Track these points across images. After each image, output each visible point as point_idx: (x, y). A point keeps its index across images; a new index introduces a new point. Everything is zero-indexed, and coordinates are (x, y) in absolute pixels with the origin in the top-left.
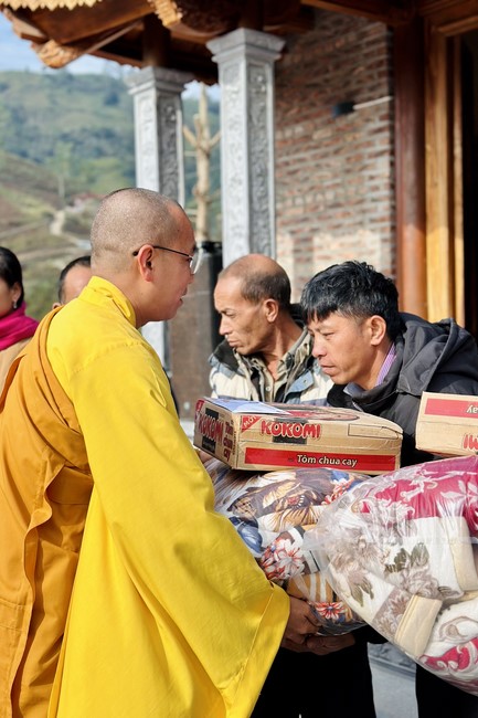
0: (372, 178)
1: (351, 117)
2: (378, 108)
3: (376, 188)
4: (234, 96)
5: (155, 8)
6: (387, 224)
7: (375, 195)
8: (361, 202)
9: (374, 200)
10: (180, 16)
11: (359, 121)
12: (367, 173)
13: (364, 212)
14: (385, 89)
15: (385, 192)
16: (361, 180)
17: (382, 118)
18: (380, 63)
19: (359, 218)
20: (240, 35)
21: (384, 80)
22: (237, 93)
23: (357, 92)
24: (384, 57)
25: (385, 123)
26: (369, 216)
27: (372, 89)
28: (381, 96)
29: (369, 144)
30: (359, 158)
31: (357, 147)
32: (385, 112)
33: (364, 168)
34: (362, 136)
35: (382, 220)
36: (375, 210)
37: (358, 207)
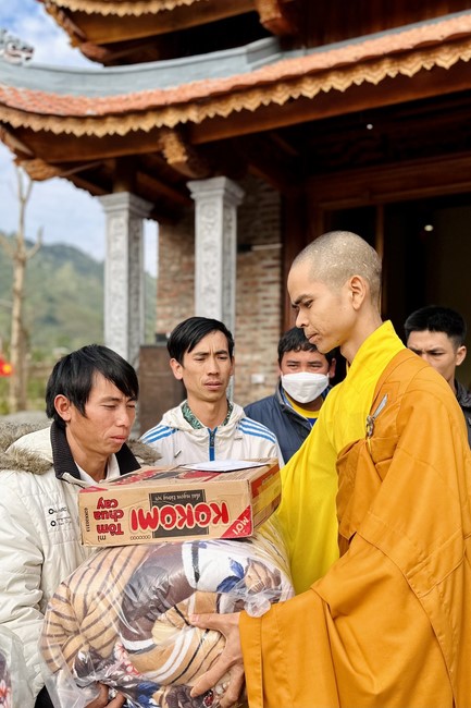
0: (265, 298)
1: (249, 255)
2: (271, 251)
3: (268, 306)
4: (210, 227)
5: (164, 148)
6: (277, 332)
7: (268, 310)
8: (256, 314)
9: (267, 314)
10: (185, 158)
11: (256, 259)
12: (261, 295)
13: (258, 321)
14: (277, 239)
15: (276, 309)
16: (256, 300)
17: (274, 258)
18: (274, 221)
19: (253, 325)
20: (220, 182)
21: (277, 233)
22: (213, 224)
23: (254, 238)
24: (277, 217)
25: (276, 262)
26: (261, 325)
27: (267, 237)
28: (274, 243)
29: (264, 275)
30: (255, 283)
31: (254, 276)
32: (277, 254)
33: (259, 291)
34: (258, 268)
35: (273, 328)
36: (267, 321)
37: (253, 318)
